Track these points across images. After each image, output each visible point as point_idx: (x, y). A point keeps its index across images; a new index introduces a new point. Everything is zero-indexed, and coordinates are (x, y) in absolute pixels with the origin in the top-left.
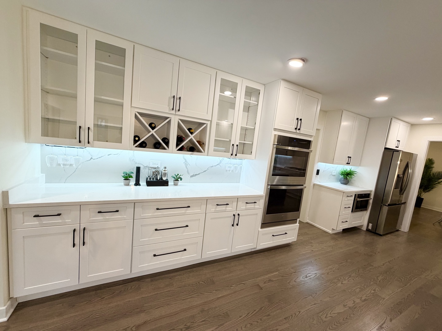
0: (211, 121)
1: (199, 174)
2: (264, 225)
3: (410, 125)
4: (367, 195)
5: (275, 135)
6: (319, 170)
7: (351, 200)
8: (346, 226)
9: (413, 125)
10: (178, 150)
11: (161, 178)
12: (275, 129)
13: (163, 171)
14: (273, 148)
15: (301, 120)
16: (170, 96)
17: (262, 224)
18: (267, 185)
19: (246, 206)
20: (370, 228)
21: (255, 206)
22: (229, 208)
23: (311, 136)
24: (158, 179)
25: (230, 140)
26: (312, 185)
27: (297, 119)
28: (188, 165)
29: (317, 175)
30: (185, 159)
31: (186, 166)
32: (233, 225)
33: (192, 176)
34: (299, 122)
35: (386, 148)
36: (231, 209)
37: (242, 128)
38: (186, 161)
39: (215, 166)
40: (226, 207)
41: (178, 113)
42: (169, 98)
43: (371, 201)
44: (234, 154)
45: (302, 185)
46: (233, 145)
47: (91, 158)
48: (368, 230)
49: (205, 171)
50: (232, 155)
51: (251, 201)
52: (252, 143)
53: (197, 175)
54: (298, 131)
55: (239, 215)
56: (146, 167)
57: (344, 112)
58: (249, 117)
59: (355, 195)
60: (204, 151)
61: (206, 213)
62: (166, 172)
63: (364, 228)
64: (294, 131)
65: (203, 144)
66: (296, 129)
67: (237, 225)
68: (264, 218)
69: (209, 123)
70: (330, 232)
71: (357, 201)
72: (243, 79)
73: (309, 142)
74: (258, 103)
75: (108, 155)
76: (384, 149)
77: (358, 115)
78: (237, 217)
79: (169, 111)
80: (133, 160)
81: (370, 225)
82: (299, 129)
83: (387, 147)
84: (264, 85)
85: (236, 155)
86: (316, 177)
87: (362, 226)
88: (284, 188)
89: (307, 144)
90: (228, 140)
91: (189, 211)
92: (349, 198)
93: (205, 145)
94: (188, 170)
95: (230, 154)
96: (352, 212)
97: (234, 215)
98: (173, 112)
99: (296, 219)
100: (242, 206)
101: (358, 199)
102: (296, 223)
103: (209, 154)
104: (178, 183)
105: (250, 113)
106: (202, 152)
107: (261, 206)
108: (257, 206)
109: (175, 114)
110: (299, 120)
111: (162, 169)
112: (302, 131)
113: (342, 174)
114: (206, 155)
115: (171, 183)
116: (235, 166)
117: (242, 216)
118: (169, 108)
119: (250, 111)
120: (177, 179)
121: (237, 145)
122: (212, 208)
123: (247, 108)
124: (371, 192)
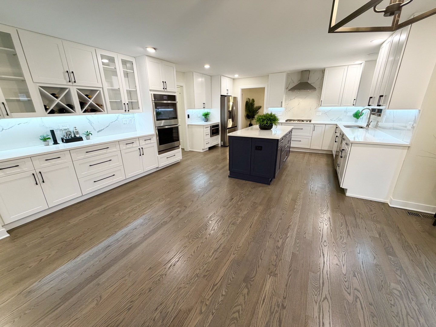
0: (103, 88)
1: (103, 129)
2: (160, 152)
3: (232, 79)
4: (218, 126)
5: (151, 94)
6: (189, 115)
7: (209, 130)
8: (210, 146)
9: (234, 79)
10: (83, 112)
11: (75, 136)
12: (151, 90)
13: (74, 130)
14: (153, 103)
15: (165, 82)
16: (63, 71)
17: (159, 152)
18: (155, 127)
19: (145, 142)
20: (222, 144)
21: (150, 141)
22: (134, 145)
23: (175, 92)
24: (73, 137)
25: (121, 101)
26: (187, 125)
27: (163, 82)
28: (93, 123)
30: (88, 119)
31: (91, 125)
32: (140, 155)
33: (98, 132)
34: (165, 83)
35: (221, 95)
36: (136, 145)
37: (127, 91)
38: (89, 121)
39: (114, 121)
40: (133, 145)
41: (74, 84)
42: (64, 73)
43: (220, 129)
44: (127, 110)
45: (177, 124)
46: (124, 104)
47: (3, 129)
48: (222, 146)
49: (108, 126)
50: (126, 111)
51: (147, 138)
52: (137, 101)
53: (102, 130)
54: (165, 90)
55: (142, 148)
56: (57, 130)
57: (194, 73)
58: (129, 82)
59: (210, 126)
60: (104, 111)
61: (120, 151)
62: (77, 130)
63: (220, 145)
64: (163, 90)
65: (102, 105)
66: (164, 89)
67: (143, 154)
68: (159, 148)
69: (101, 89)
70: (202, 151)
71: (212, 130)
72: (118, 54)
73: (174, 96)
74: (134, 71)
75: (18, 124)
77: (203, 75)
78: (141, 149)
79: (67, 83)
80: (43, 126)
81: (222, 142)
82: (166, 89)
84: (135, 57)
85: (129, 111)
86: (188, 119)
87: (218, 144)
88: (167, 127)
89: (173, 98)
90: (120, 101)
91: (108, 150)
92: (207, 129)
93: (103, 106)
94: (93, 128)
95: (124, 111)
96: (211, 137)
97: (139, 149)
98: (71, 83)
99: (179, 146)
100: (143, 143)
101: (213, 129)
102: (179, 148)
103: (109, 112)
104: (90, 138)
105: (129, 79)
106: (103, 112)
107: (155, 140)
108: (152, 141)
109: (72, 86)
110: (164, 82)
111: (72, 129)
112: (168, 89)
113: (203, 115)
114: (107, 113)
115: (84, 138)
116: (129, 119)
117: (144, 148)
118: (66, 81)
119: (129, 77)
120: (88, 134)
121: (127, 104)
122: (123, 147)
123: (126, 75)
124: (219, 123)
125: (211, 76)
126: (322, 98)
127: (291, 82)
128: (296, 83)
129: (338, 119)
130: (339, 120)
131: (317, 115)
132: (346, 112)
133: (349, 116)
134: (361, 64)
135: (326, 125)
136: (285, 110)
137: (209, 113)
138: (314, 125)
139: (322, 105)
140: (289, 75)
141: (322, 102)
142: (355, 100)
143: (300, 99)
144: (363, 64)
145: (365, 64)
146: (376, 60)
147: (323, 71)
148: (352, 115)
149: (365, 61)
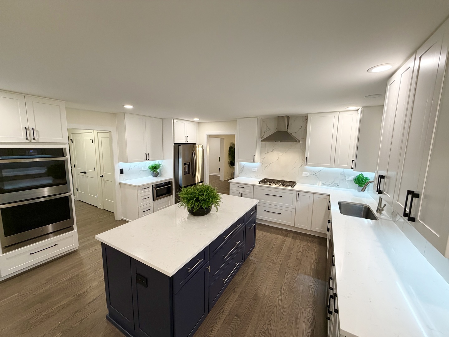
6: (123, 169)
7: (149, 191)
9: (198, 123)
17: (4, 248)
23: (64, 143)
27: (25, 128)
29: (121, 174)
35: (175, 144)
43: (173, 187)
45: (66, 193)
59: (153, 186)
64: (26, 141)
66: (28, 139)
73: (62, 149)
76: (173, 145)
77: (146, 117)
83: (175, 142)
92: (145, 190)
96: (153, 200)
99: (70, 227)
101: (158, 189)
102: (73, 229)
110: (30, 129)
112: (43, 139)
124: (172, 179)
125: (162, 119)
126: (308, 154)
127: (267, 130)
128: (273, 131)
129: (333, 184)
130: (335, 185)
131: (303, 175)
132: (343, 174)
133: (348, 180)
134: (358, 110)
135: (314, 194)
136: (262, 166)
137: (160, 165)
138: (298, 193)
139: (308, 163)
140: (264, 120)
141: (308, 159)
142: (353, 161)
143: (279, 152)
144: (360, 111)
145: (364, 110)
146: (382, 106)
147: (306, 118)
148: (352, 179)
149: (363, 107)
